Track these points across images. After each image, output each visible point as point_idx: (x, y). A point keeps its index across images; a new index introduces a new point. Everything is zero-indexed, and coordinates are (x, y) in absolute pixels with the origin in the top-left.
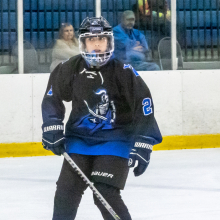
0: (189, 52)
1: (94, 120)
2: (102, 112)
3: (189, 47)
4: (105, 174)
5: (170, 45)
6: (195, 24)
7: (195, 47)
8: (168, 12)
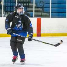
0: (7, 13)
1: (18, 28)
2: (20, 26)
3: (7, 12)
4: (20, 40)
5: (2, 11)
6: (8, 6)
7: (8, 12)
8: (2, 3)
